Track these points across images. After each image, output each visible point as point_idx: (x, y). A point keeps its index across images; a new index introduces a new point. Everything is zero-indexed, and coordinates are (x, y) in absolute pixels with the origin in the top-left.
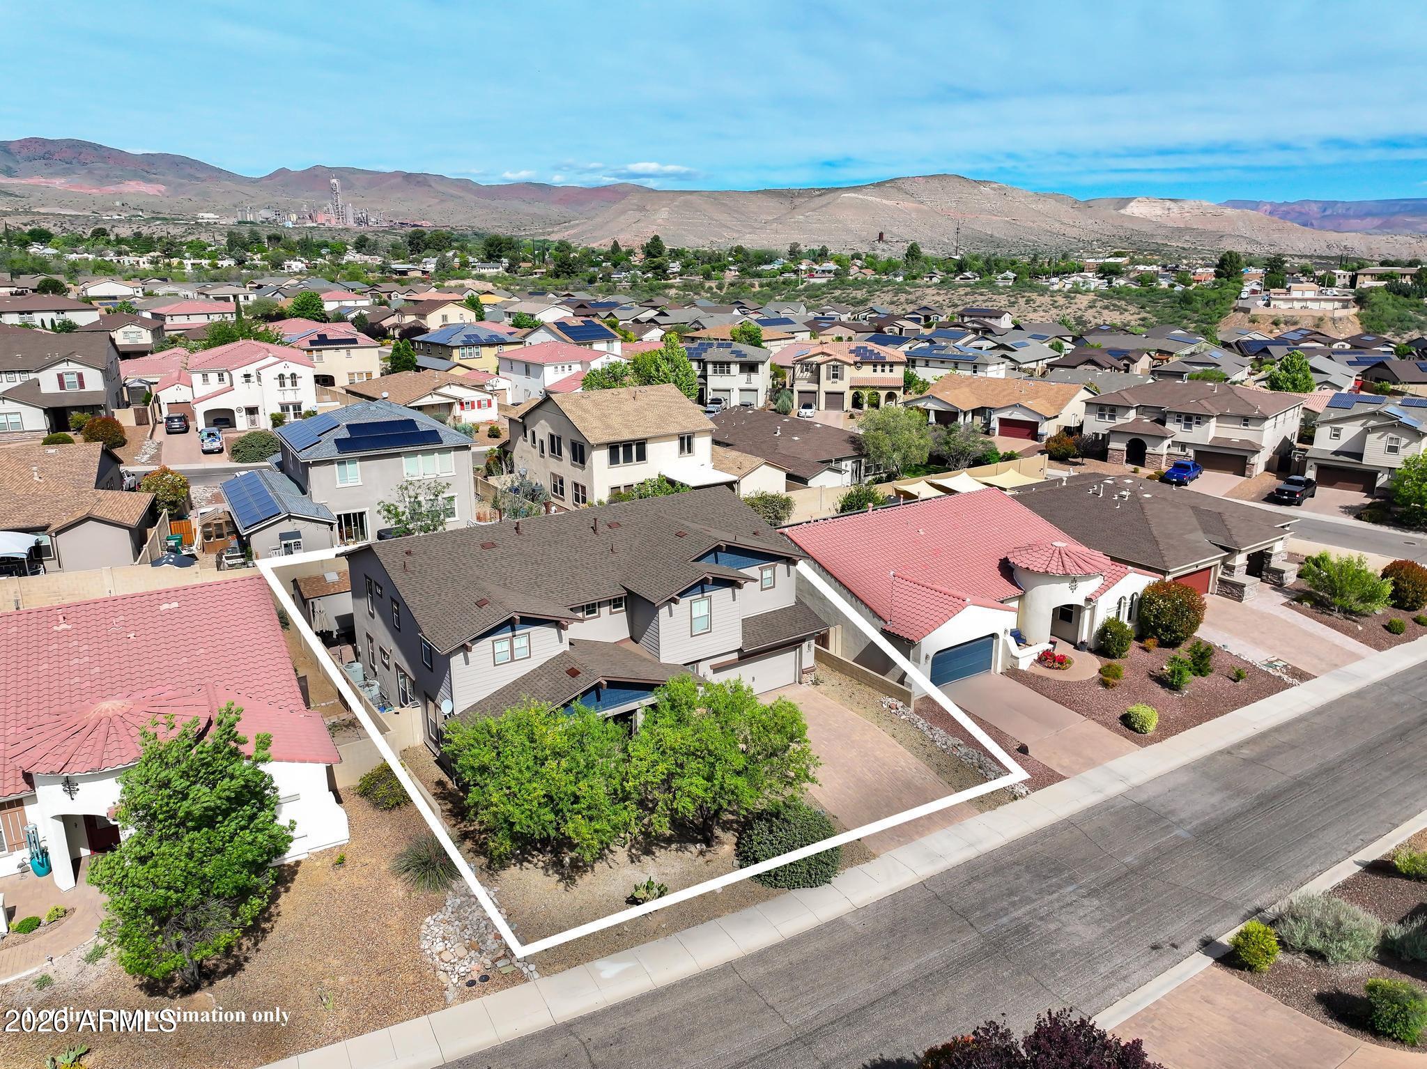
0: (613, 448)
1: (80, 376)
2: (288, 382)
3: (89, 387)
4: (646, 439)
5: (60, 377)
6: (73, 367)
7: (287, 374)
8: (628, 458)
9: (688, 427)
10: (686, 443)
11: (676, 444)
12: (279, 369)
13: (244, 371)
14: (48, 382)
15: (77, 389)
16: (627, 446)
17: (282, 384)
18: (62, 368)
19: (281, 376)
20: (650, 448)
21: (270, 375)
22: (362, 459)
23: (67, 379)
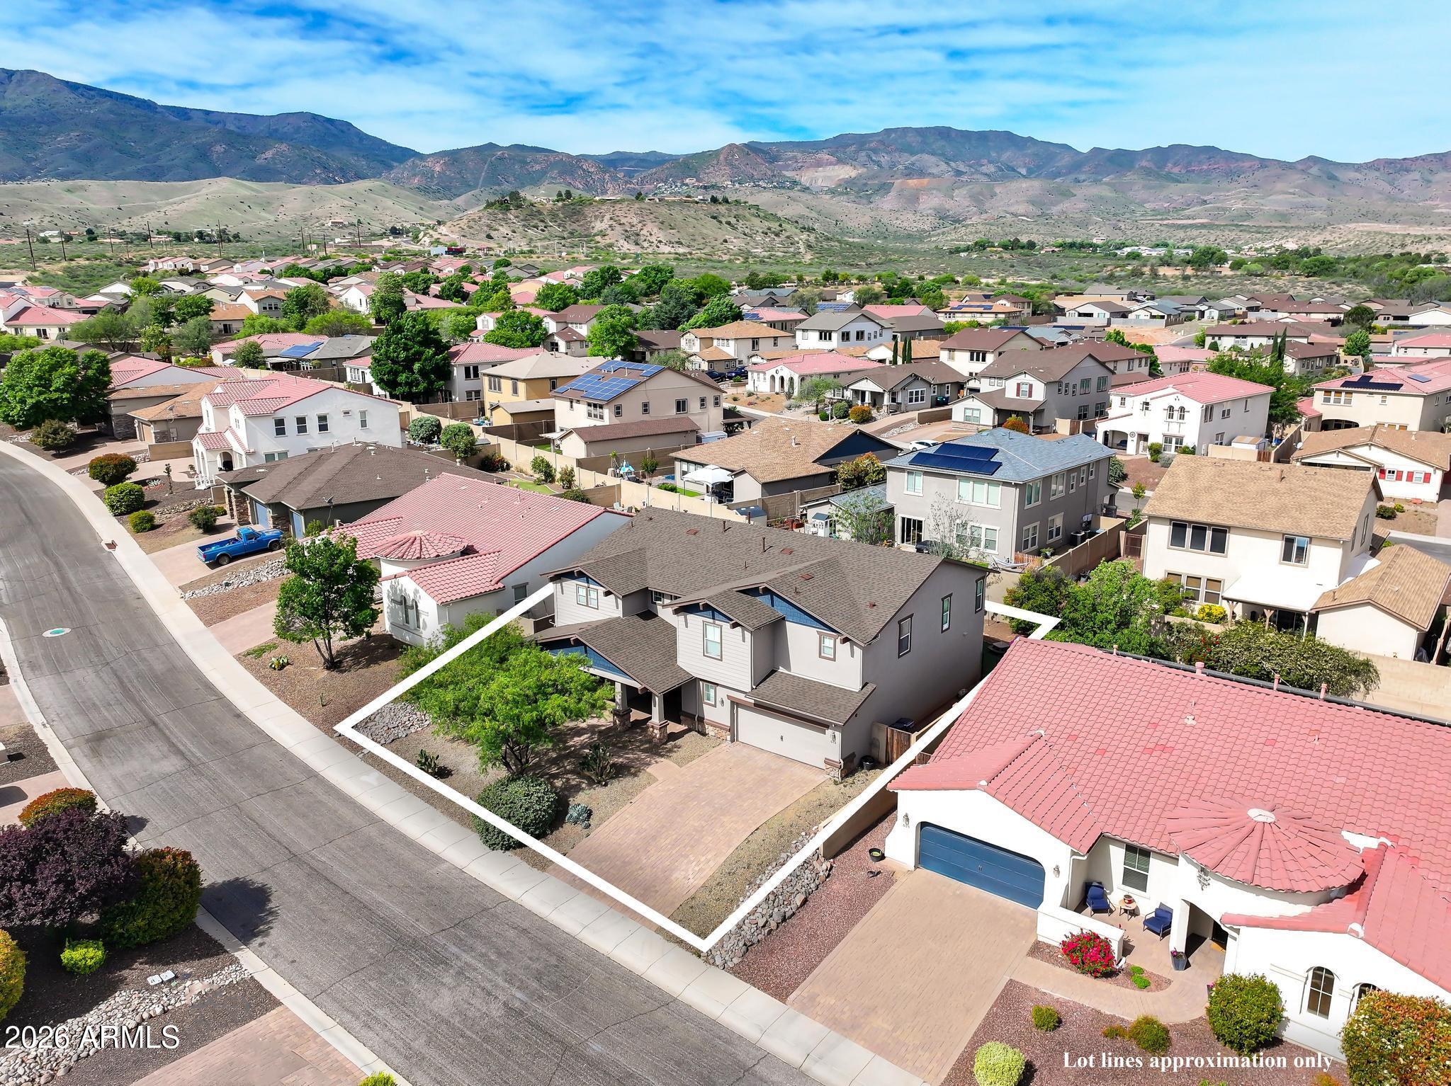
0: (1179, 528)
1: (1031, 386)
2: (1176, 414)
3: (1033, 398)
4: (1229, 527)
5: (1019, 385)
6: (1028, 379)
7: (1176, 408)
8: (1198, 543)
9: (1304, 524)
10: (1293, 550)
11: (1278, 546)
12: (1170, 401)
13: (1143, 398)
14: (1010, 388)
15: (1026, 398)
16: (1200, 529)
17: (1171, 416)
18: (1021, 379)
19: (1171, 408)
20: (1233, 540)
21: (1159, 407)
22: (926, 473)
23: (1025, 388)
